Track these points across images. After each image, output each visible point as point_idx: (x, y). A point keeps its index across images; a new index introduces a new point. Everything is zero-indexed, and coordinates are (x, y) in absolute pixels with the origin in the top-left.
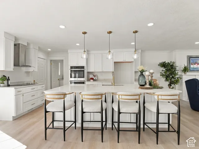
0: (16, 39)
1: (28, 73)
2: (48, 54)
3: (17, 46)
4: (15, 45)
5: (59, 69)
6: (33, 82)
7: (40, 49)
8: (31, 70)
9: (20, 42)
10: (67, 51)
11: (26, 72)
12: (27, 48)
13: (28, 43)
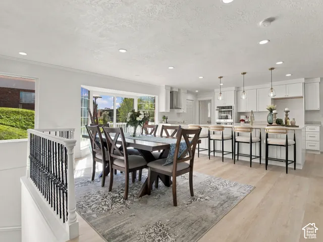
0: (171, 88)
1: (179, 114)
2: (196, 95)
3: (171, 93)
4: (171, 92)
5: (208, 111)
6: (182, 122)
7: (189, 92)
8: (181, 111)
9: (174, 90)
10: (214, 91)
11: (178, 113)
12: (178, 93)
13: (179, 89)
